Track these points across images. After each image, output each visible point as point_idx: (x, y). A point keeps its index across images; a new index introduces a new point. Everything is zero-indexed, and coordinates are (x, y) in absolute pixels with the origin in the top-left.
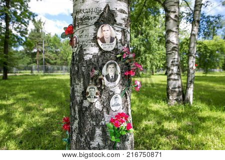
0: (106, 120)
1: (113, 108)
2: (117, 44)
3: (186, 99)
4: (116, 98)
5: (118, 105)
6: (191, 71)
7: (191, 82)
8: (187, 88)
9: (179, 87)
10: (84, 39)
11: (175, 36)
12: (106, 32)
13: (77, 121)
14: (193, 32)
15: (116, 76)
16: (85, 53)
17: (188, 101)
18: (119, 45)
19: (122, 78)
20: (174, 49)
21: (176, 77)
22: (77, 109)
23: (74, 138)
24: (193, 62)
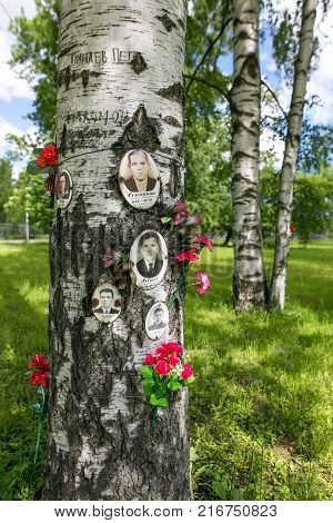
0: (136, 360)
1: (151, 334)
2: (161, 192)
3: (272, 298)
4: (158, 310)
5: (161, 325)
6: (283, 241)
7: (282, 262)
8: (275, 275)
9: (257, 274)
10: (87, 181)
11: (250, 165)
12: (139, 166)
13: (67, 366)
14: (288, 160)
15: (158, 263)
16: (88, 212)
17: (276, 302)
18: (166, 195)
19: (171, 267)
20: (248, 193)
21: (253, 253)
22: (67, 336)
23: (61, 402)
24: (286, 221)
